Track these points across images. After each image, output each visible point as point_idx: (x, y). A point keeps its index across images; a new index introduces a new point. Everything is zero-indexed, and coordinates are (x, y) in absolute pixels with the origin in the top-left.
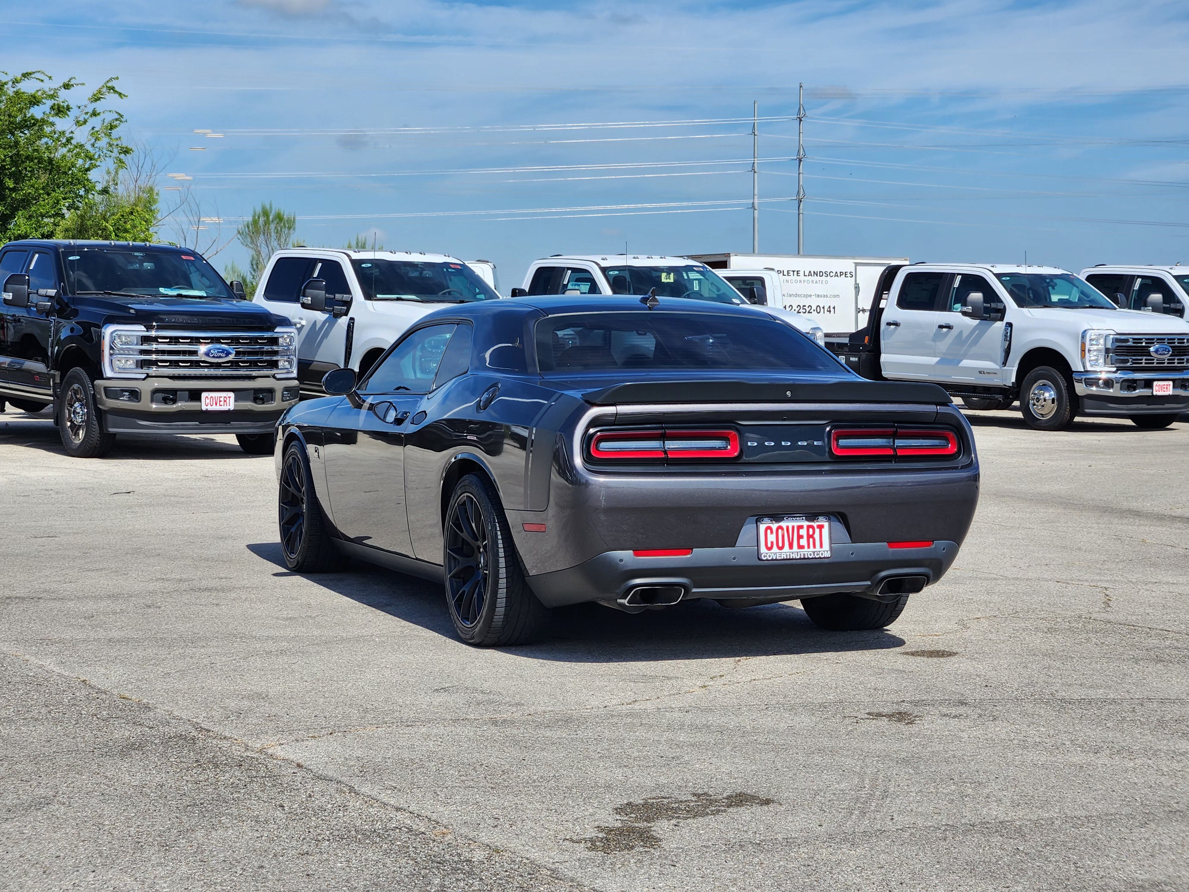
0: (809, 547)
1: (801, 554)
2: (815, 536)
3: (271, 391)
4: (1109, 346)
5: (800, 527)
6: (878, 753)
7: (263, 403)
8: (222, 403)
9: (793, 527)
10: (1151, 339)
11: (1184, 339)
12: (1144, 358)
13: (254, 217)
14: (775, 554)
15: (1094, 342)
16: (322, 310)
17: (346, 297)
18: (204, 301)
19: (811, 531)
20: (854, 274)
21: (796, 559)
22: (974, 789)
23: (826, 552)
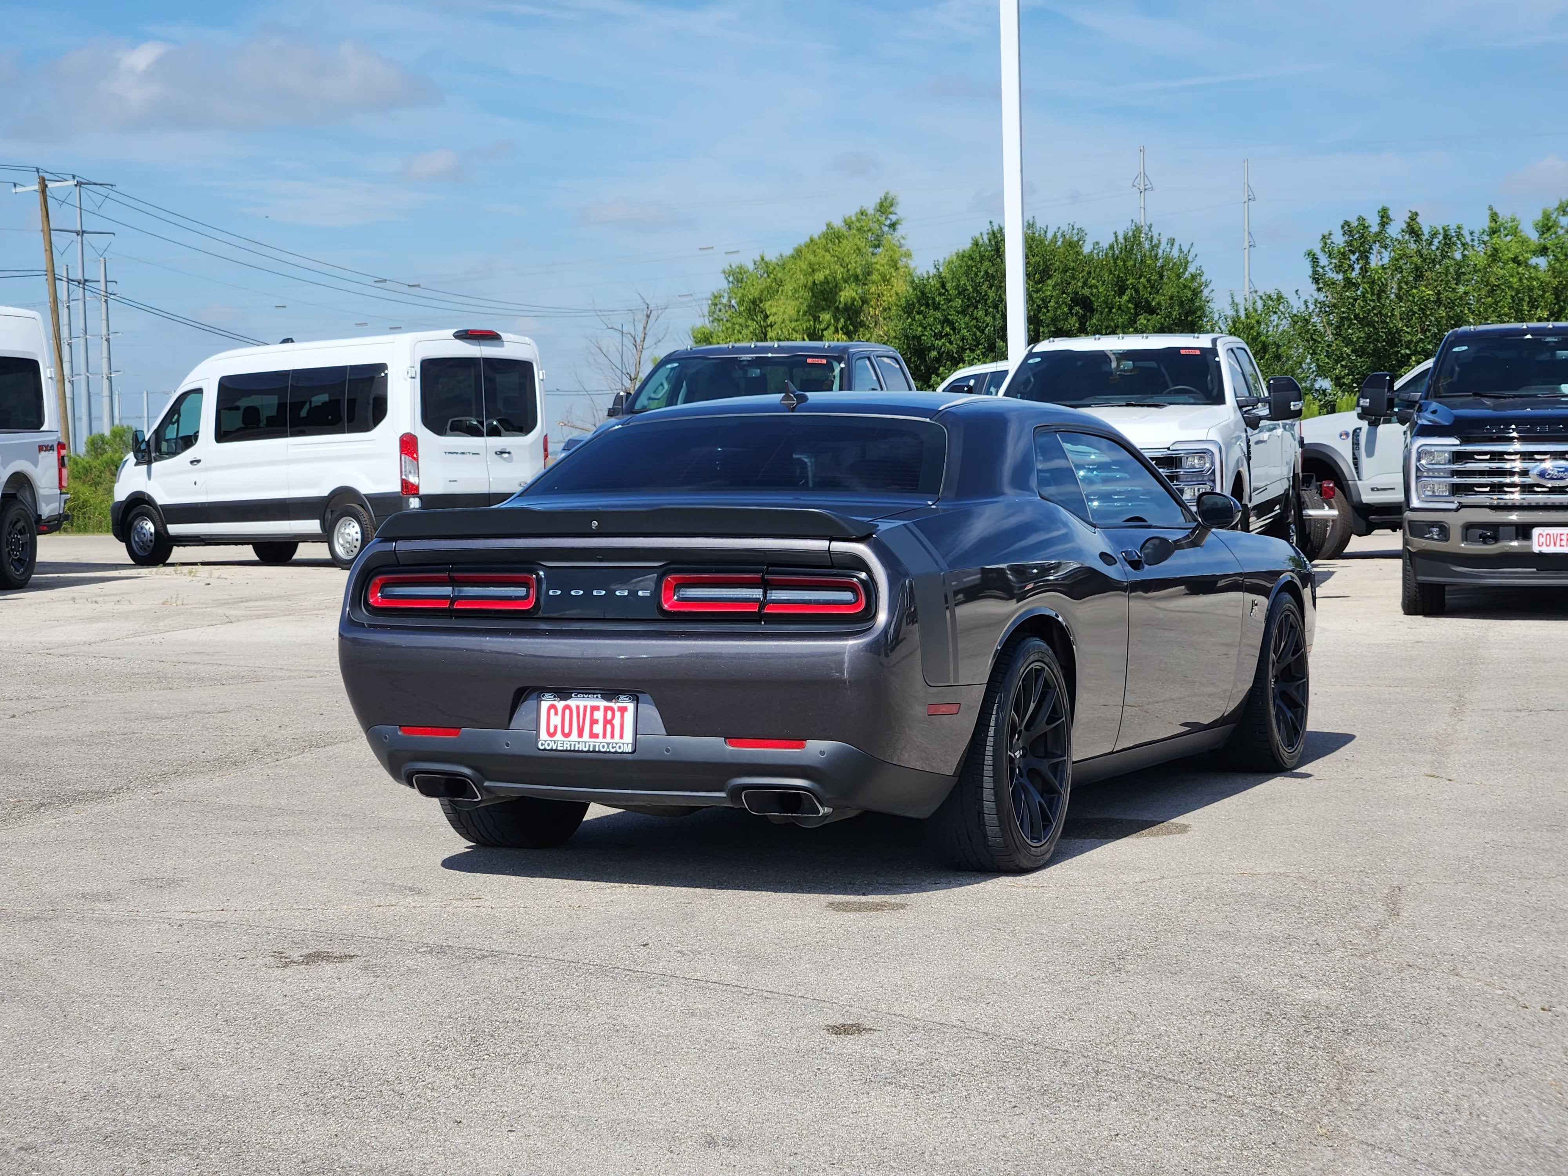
0: (604, 736)
1: (589, 745)
2: (614, 722)
5: (595, 708)
9: (585, 707)
14: (560, 742)
19: (609, 713)
21: (582, 751)
23: (625, 745)
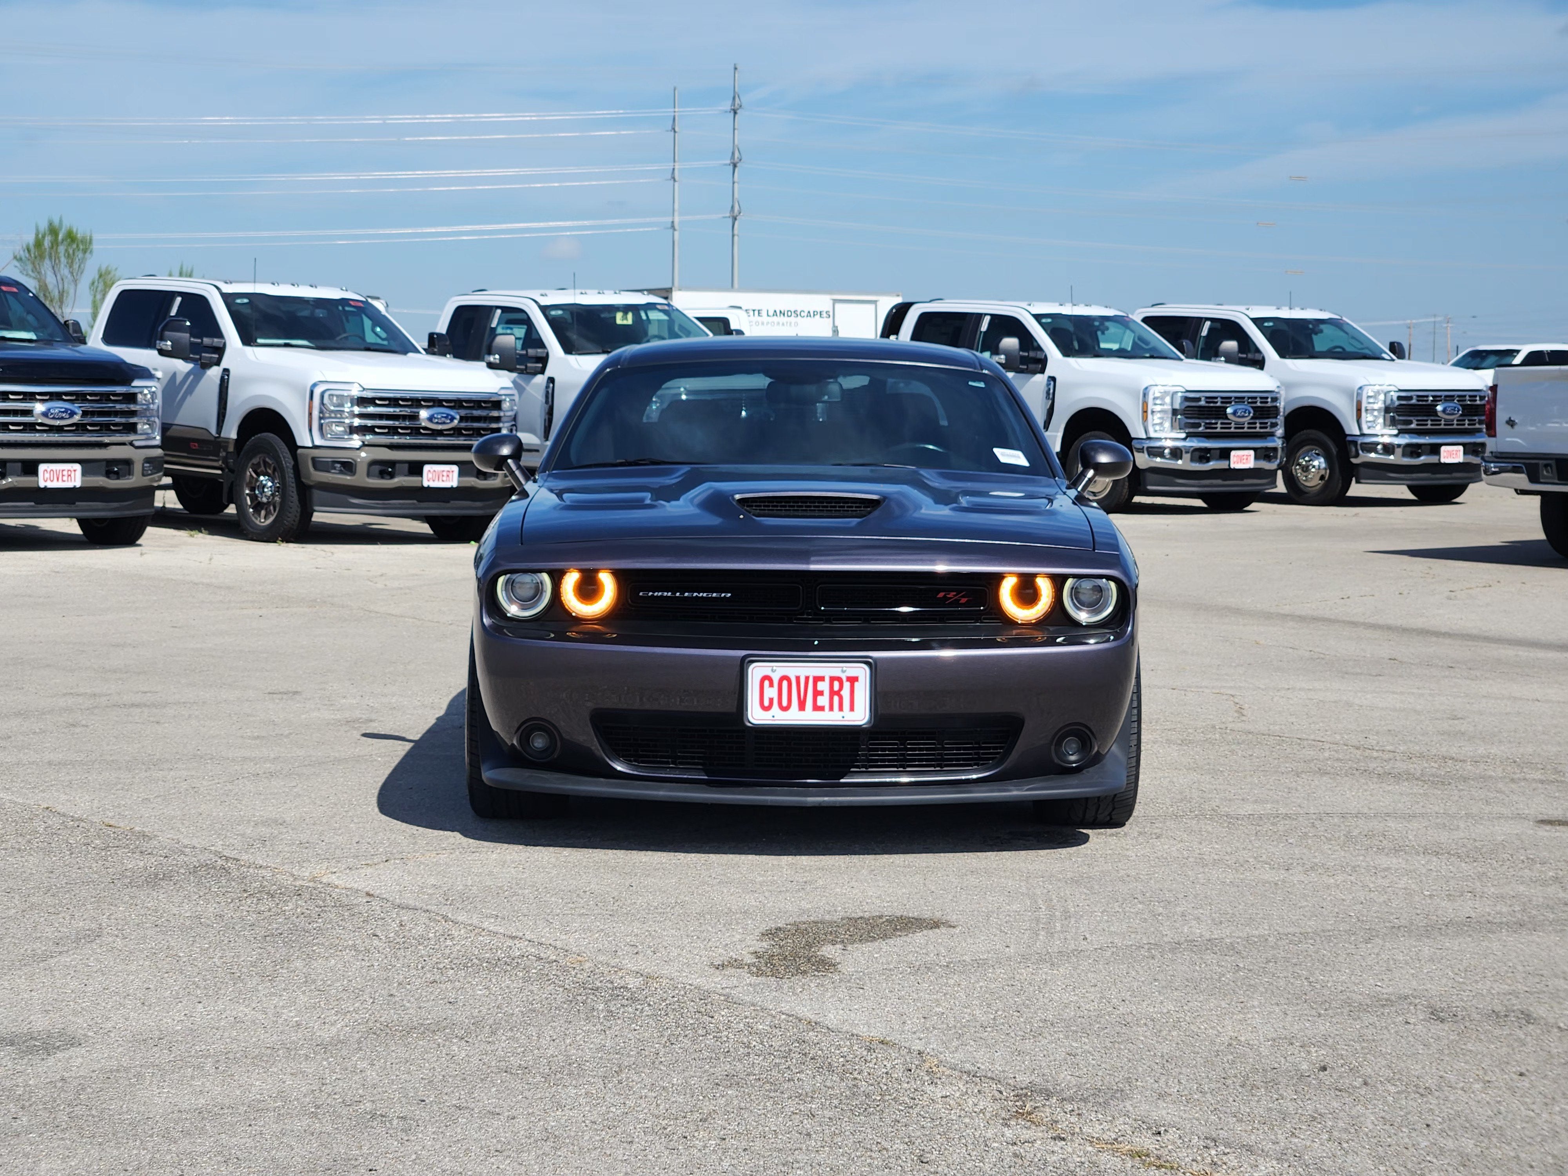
3: (127, 463)
4: (1177, 406)
6: (1040, 874)
7: (118, 478)
8: (65, 478)
10: (1228, 398)
11: (1267, 398)
12: (1219, 422)
13: (37, 235)
15: (1158, 402)
16: (186, 359)
17: (216, 341)
18: (33, 345)
20: (831, 314)
22: (1164, 907)
